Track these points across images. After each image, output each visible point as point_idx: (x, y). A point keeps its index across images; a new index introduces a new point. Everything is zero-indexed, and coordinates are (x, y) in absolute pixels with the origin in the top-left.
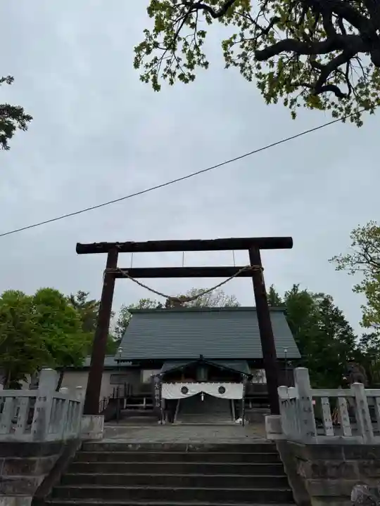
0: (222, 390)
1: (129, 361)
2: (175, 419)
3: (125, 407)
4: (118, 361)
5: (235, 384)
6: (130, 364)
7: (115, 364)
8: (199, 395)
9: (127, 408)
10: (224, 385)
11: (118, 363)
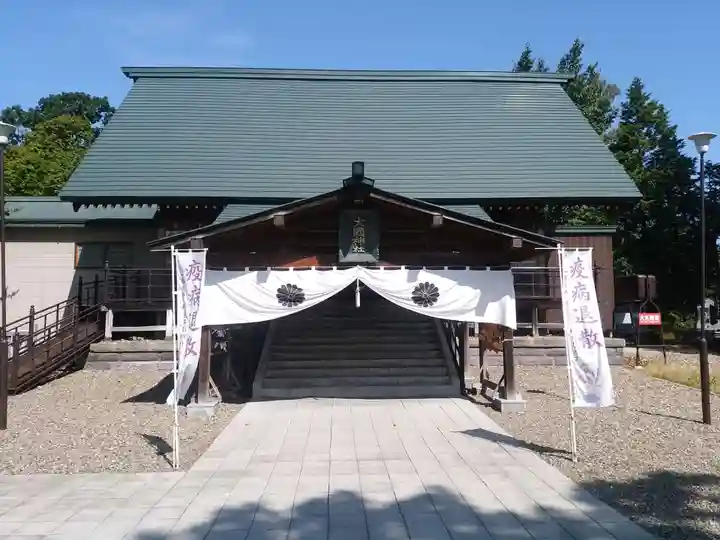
0: (425, 293)
1: (149, 201)
3: (108, 334)
4: (78, 202)
6: (148, 212)
7: (65, 212)
9: (116, 336)
11: (76, 208)
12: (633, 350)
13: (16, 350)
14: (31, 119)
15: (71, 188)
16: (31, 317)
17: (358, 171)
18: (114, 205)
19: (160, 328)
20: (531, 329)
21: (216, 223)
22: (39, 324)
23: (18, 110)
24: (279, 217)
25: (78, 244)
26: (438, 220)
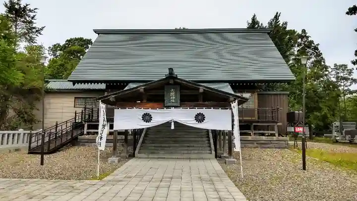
2: (137, 152)
3: (85, 133)
4: (74, 82)
5: (220, 110)
7: (69, 85)
8: (168, 124)
9: (88, 133)
10: (204, 111)
11: (74, 84)
12: (293, 142)
13: (50, 138)
14: (63, 48)
15: (71, 78)
16: (56, 126)
17: (171, 72)
19: (96, 131)
20: (250, 133)
22: (59, 128)
23: (59, 45)
24: (142, 89)
25: (75, 98)
26: (201, 90)
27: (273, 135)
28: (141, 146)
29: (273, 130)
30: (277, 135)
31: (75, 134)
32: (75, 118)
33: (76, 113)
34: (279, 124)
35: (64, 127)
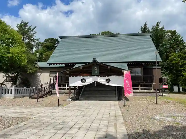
1: (63, 63)
2: (80, 97)
3: (55, 89)
4: (50, 64)
7: (48, 66)
11: (50, 65)
16: (42, 85)
17: (94, 59)
18: (55, 65)
20: (139, 89)
21: (74, 67)
22: (43, 86)
24: (81, 67)
25: (50, 72)
26: (109, 67)
27: (151, 89)
28: (82, 95)
29: (151, 87)
30: (153, 89)
31: (50, 89)
32: (50, 82)
33: (50, 79)
34: (154, 84)
35: (45, 86)
